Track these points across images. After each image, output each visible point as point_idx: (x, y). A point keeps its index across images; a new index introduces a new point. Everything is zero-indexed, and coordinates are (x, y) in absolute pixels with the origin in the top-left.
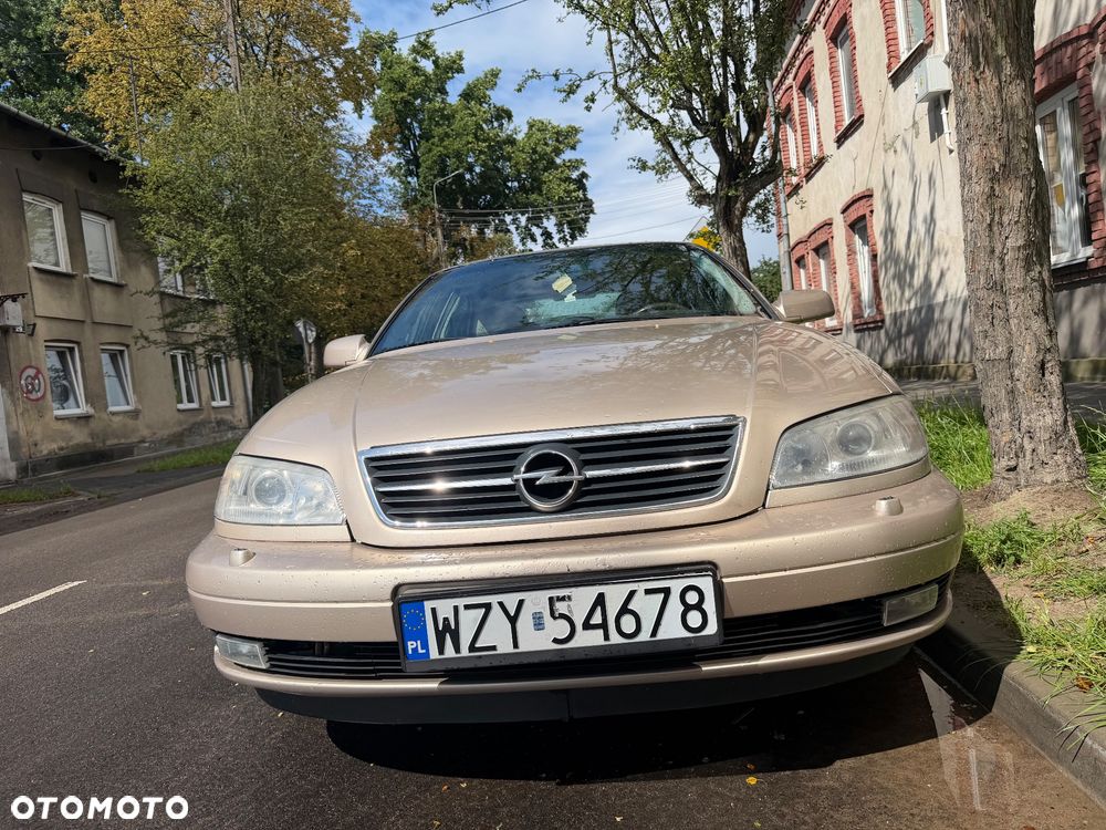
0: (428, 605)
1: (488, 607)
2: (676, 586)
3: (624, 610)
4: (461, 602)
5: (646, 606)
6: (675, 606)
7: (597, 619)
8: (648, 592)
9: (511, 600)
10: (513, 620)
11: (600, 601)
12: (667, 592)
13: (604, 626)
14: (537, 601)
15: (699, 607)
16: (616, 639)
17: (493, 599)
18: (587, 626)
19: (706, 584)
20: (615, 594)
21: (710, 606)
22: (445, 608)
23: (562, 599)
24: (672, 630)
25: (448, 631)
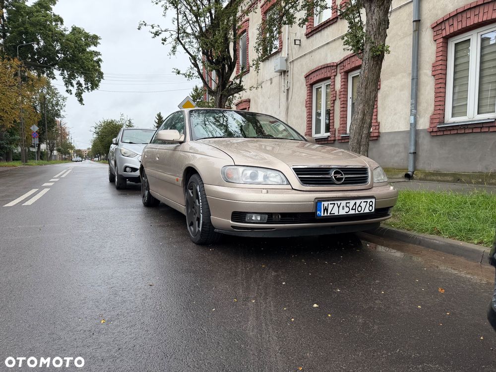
0: (323, 203)
1: (334, 204)
2: (369, 200)
3: (359, 206)
4: (329, 202)
5: (363, 205)
6: (368, 205)
7: (354, 208)
8: (364, 202)
9: (339, 202)
10: (339, 207)
11: (355, 204)
12: (367, 202)
13: (355, 209)
14: (344, 203)
15: (372, 206)
16: (357, 212)
17: (336, 202)
18: (352, 209)
19: (373, 200)
20: (358, 202)
21: (373, 206)
22: (326, 204)
23: (348, 203)
24: (367, 211)
25: (326, 209)
